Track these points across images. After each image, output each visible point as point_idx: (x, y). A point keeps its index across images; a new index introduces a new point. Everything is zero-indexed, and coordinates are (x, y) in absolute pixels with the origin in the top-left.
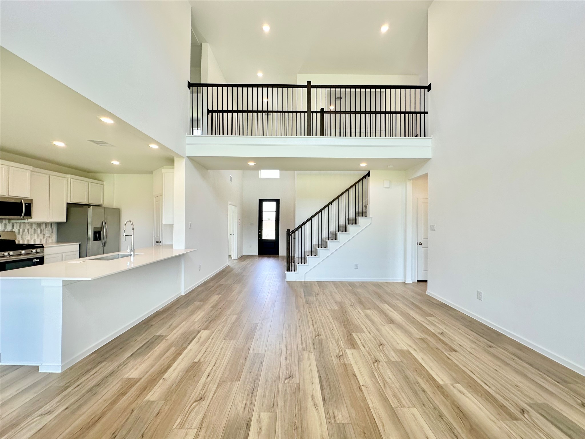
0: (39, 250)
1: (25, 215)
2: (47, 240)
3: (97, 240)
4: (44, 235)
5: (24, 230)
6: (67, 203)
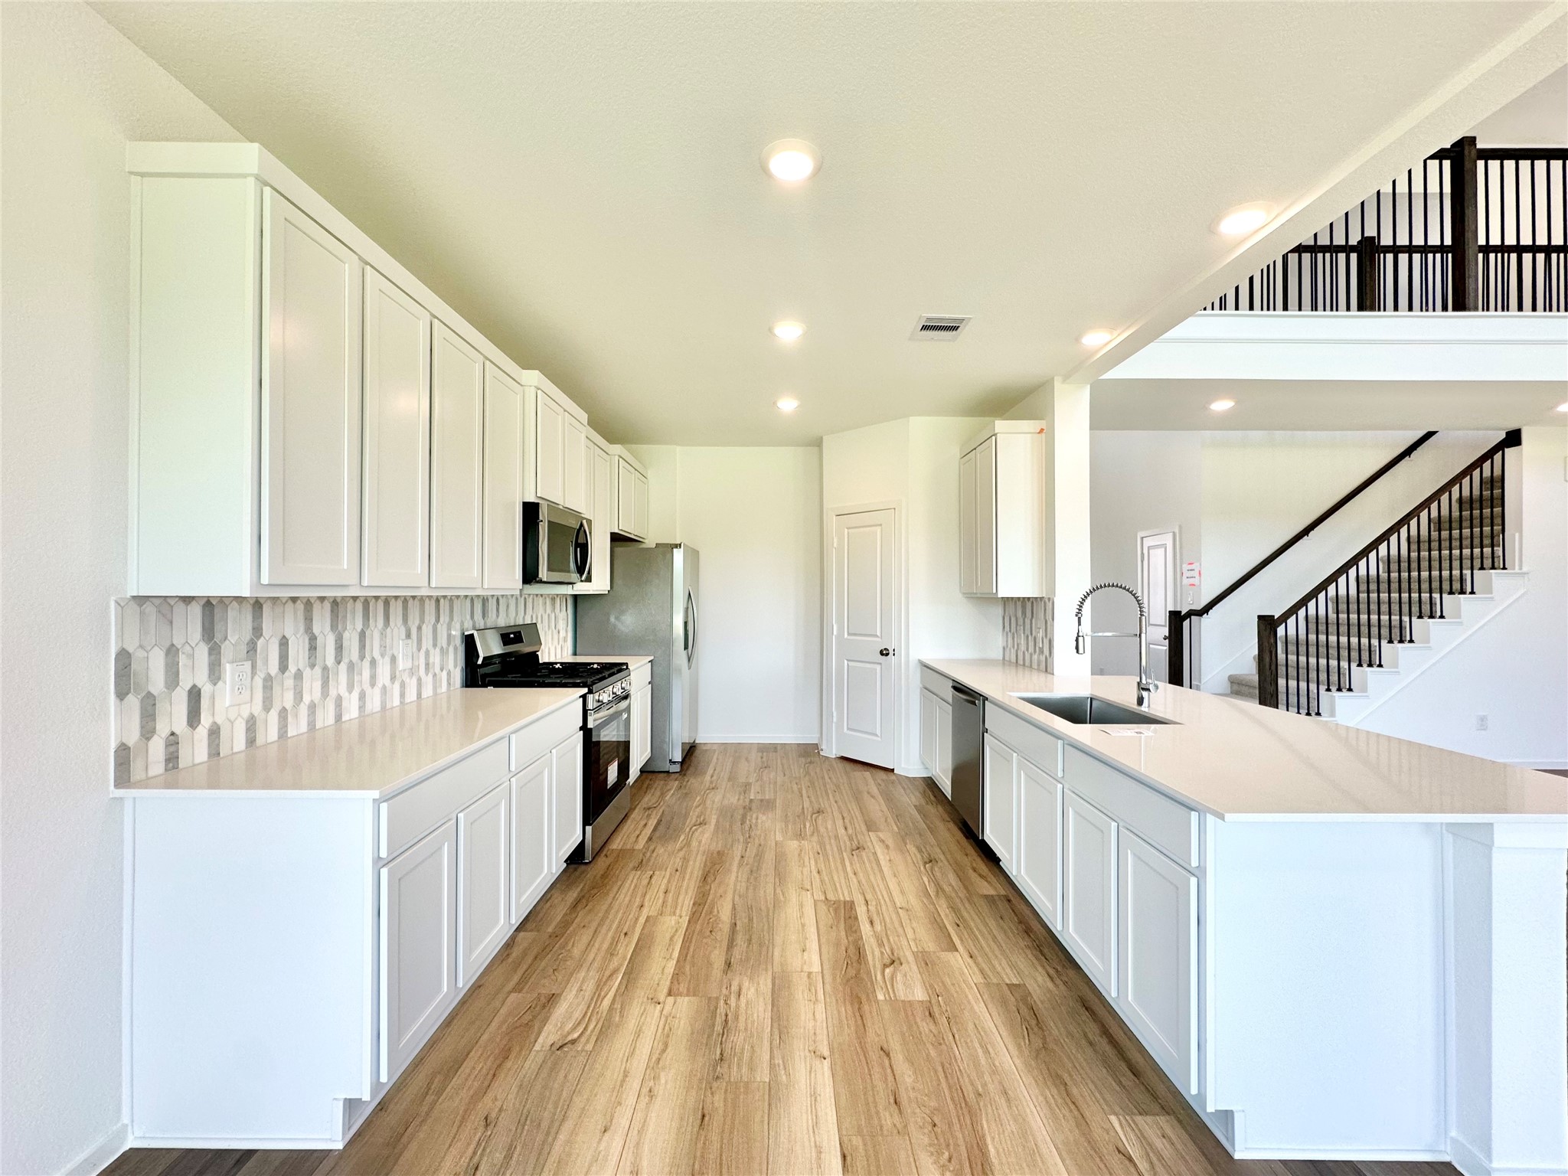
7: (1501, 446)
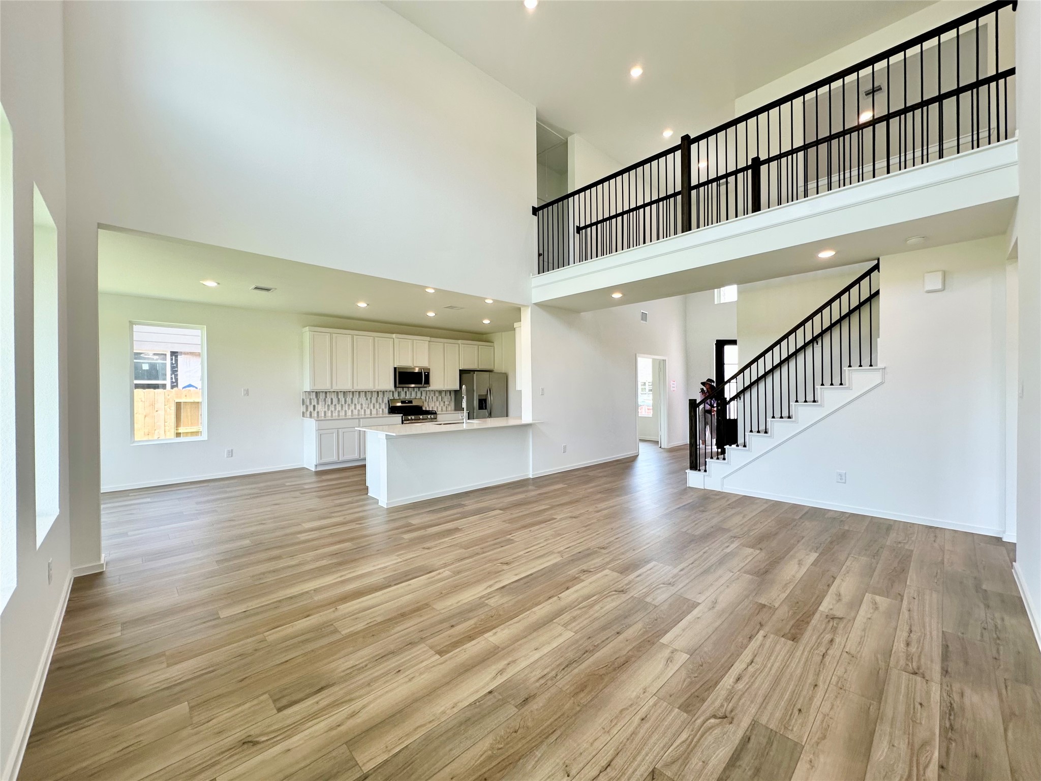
0: (432, 416)
1: (425, 384)
2: (446, 407)
3: (483, 409)
4: (444, 402)
5: (429, 397)
6: (460, 370)
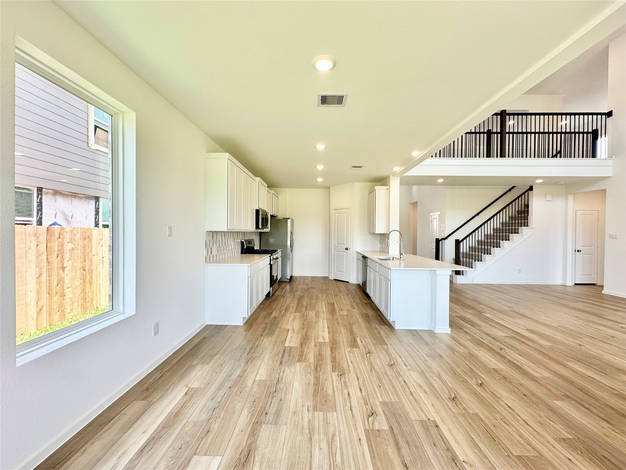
7: (527, 191)
